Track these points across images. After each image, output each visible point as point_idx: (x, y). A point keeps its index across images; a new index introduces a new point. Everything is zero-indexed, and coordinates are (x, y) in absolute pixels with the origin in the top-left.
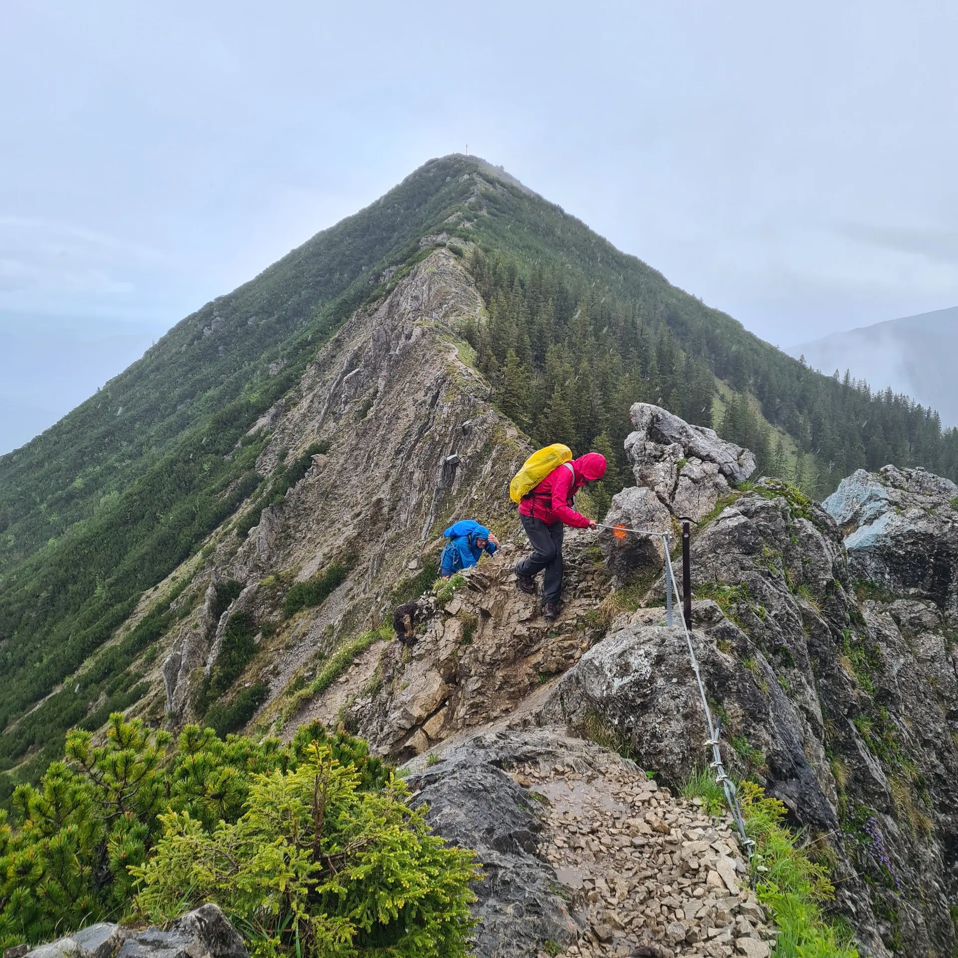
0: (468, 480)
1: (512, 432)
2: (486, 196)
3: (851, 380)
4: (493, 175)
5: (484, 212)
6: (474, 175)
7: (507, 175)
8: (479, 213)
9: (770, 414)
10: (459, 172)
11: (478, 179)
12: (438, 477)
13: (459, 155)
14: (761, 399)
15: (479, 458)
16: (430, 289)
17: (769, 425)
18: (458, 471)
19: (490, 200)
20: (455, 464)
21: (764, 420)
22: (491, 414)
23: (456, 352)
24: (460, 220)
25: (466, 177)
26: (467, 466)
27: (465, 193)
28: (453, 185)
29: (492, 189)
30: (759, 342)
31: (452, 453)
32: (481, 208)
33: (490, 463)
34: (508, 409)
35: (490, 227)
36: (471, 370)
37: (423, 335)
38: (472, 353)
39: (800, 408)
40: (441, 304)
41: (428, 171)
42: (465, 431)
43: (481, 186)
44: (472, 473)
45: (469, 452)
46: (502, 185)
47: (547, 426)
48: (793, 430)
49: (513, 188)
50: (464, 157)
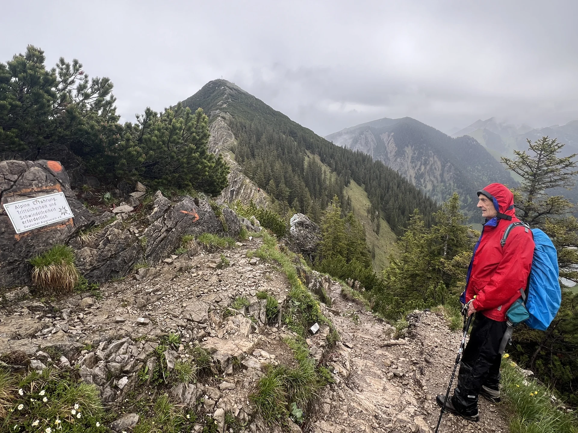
0: (237, 194)
1: (248, 181)
2: (230, 94)
3: (346, 148)
4: (231, 86)
5: (230, 100)
6: (225, 87)
7: (236, 86)
8: (229, 100)
9: (323, 160)
10: (219, 86)
11: (227, 88)
12: (229, 195)
13: (219, 79)
14: (320, 156)
15: (240, 188)
16: (218, 134)
17: (322, 164)
18: (234, 193)
19: (232, 96)
20: (233, 191)
21: (321, 162)
22: (241, 176)
23: (229, 156)
24: (223, 104)
25: (223, 87)
26: (237, 191)
27: (223, 94)
28: (219, 91)
29: (231, 91)
30: (319, 137)
31: (232, 188)
32: (229, 99)
33: (243, 190)
34: (246, 174)
35: (232, 106)
36: (234, 162)
37: (219, 151)
38: (234, 156)
39: (331, 157)
40: (222, 138)
41: (210, 85)
42: (235, 181)
43: (228, 91)
44: (238, 193)
45: (237, 187)
46: (235, 89)
47: (257, 178)
48: (329, 165)
49: (239, 90)
50: (221, 80)
